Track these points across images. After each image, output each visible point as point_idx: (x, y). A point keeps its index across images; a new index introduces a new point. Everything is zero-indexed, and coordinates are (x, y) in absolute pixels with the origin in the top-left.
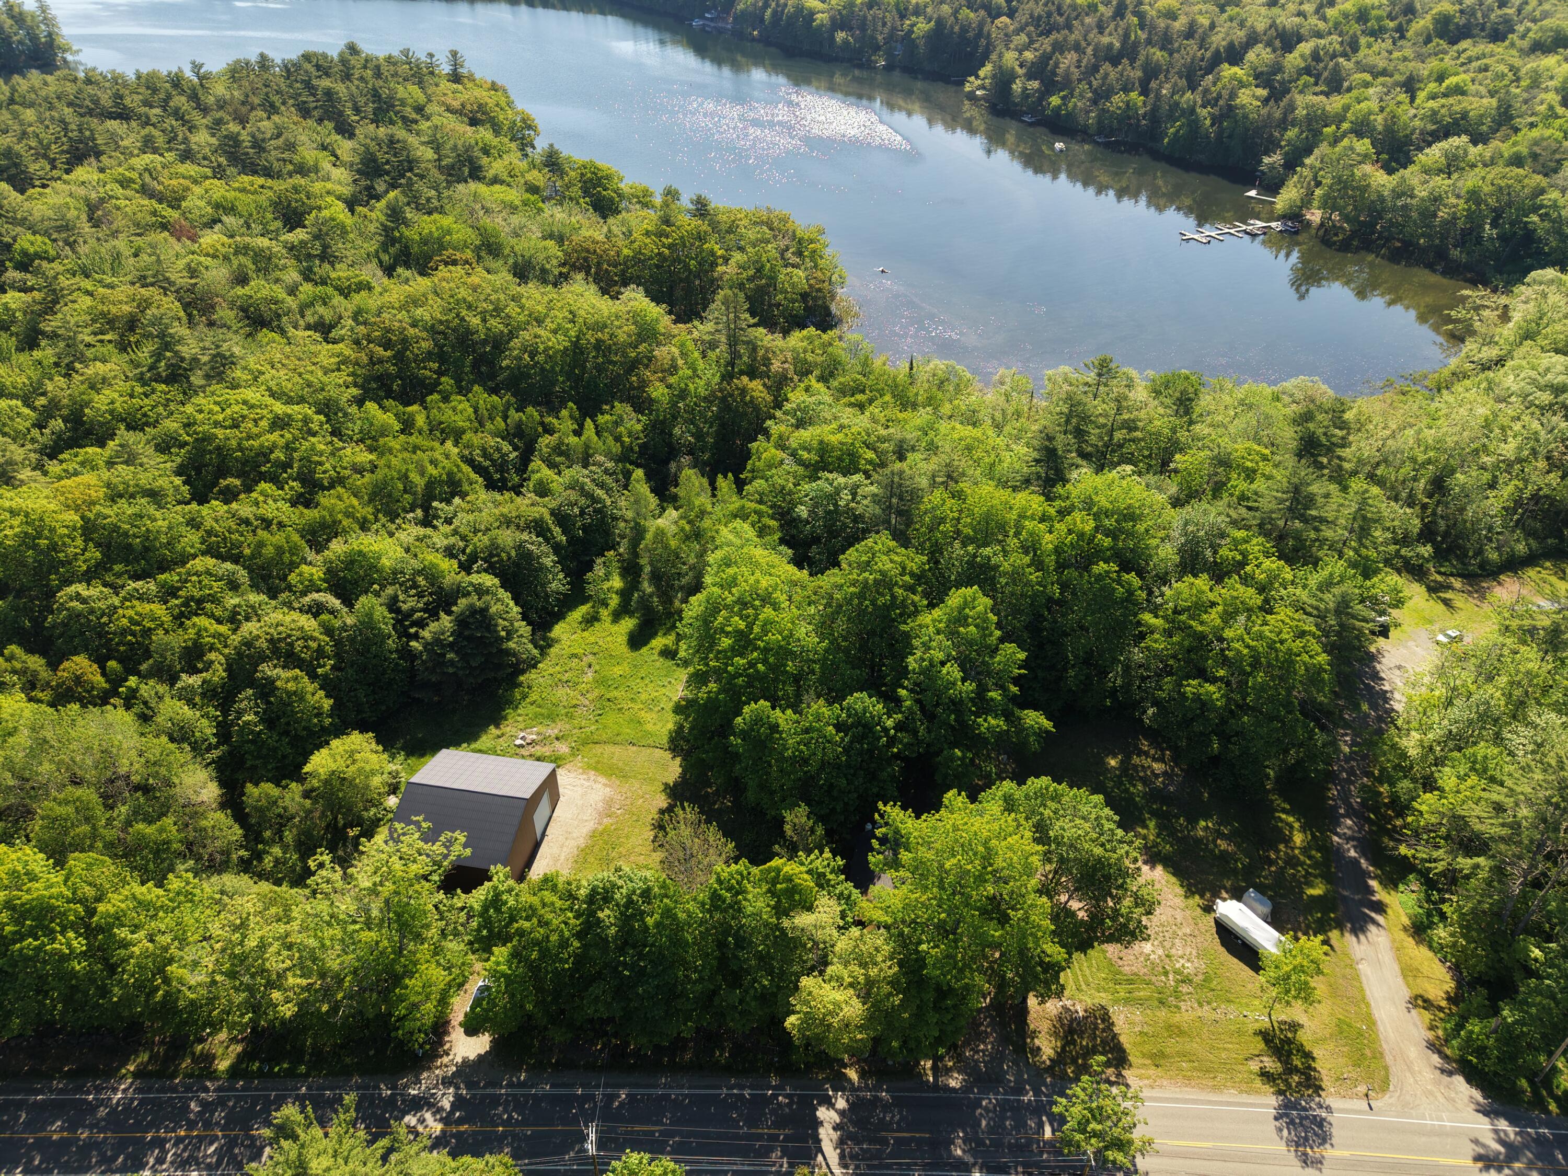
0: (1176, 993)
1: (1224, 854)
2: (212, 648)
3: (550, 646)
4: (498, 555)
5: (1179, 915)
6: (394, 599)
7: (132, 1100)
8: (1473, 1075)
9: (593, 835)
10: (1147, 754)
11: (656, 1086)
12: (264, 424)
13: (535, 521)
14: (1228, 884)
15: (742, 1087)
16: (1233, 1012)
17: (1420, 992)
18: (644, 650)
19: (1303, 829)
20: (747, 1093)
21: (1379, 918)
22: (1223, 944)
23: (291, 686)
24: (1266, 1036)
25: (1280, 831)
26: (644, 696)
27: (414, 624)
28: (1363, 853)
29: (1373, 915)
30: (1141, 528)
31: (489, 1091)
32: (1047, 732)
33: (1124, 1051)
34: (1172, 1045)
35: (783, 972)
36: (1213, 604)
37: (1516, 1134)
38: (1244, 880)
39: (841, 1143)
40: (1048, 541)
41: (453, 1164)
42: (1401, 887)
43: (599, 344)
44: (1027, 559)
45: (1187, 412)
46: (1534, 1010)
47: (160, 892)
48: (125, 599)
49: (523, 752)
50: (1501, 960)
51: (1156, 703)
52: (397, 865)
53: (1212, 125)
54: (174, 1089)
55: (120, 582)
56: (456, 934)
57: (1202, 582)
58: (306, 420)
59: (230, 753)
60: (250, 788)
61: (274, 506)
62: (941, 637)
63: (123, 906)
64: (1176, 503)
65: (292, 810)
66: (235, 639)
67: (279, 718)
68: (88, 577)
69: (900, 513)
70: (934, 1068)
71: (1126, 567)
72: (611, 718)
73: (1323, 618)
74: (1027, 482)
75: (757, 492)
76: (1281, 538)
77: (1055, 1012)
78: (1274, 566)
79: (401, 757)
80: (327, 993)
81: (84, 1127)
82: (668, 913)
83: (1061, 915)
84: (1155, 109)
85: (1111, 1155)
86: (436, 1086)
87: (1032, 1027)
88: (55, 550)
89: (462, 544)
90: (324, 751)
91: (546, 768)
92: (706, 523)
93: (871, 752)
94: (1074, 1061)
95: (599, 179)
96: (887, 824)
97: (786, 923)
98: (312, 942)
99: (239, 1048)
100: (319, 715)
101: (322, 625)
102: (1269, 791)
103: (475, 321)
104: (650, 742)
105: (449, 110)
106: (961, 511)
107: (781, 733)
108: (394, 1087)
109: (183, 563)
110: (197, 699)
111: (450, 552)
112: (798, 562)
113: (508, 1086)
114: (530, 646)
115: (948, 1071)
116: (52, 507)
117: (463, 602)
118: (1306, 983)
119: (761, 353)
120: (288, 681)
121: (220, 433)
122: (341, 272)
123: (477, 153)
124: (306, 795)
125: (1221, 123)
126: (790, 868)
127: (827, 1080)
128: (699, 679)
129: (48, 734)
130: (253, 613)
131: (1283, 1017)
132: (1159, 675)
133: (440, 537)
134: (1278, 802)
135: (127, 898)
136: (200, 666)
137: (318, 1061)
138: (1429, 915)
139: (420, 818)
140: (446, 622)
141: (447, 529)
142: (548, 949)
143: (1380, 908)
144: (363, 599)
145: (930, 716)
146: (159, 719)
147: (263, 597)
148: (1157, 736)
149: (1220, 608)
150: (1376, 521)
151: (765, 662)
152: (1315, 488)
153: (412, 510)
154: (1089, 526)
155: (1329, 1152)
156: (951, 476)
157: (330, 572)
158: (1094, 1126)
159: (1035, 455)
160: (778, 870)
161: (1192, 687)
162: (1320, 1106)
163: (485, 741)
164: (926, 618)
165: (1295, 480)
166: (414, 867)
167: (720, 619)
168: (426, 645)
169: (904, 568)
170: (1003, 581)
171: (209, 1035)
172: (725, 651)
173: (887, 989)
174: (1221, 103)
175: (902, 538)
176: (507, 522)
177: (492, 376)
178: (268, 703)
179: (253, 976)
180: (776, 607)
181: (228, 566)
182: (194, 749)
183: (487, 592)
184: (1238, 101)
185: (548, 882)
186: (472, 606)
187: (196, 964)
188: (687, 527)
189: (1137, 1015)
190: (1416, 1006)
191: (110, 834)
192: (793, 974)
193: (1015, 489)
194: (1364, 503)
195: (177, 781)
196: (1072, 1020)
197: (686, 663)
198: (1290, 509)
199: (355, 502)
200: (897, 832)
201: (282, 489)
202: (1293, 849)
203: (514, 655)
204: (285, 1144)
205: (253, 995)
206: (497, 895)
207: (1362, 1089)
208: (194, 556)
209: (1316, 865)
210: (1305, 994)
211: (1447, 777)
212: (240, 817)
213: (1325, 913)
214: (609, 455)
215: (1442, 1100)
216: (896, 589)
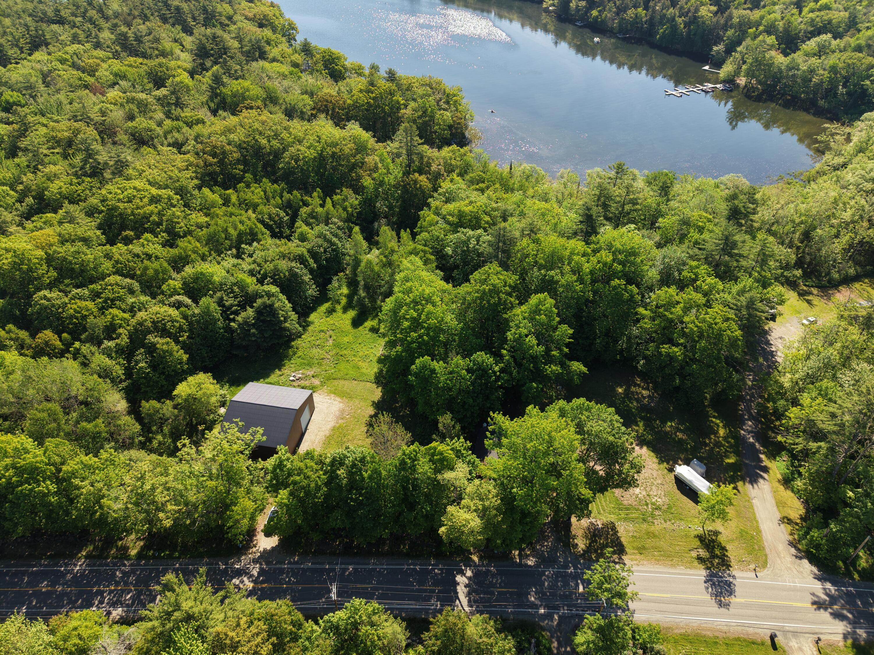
0: (653, 516)
1: (681, 440)
2: (120, 326)
3: (308, 326)
4: (279, 275)
5: (655, 474)
6: (221, 299)
7: (85, 570)
8: (813, 559)
9: (333, 429)
10: (639, 386)
11: (369, 564)
12: (146, 200)
13: (299, 255)
14: (682, 457)
15: (415, 565)
16: (683, 525)
17: (786, 515)
18: (361, 328)
19: (725, 427)
20: (418, 568)
21: (765, 475)
22: (679, 488)
23: (165, 347)
24: (701, 538)
25: (712, 428)
26: (361, 354)
27: (232, 313)
28: (758, 440)
29: (762, 473)
30: (638, 260)
31: (278, 566)
32: (584, 373)
33: (623, 546)
34: (649, 543)
35: (437, 504)
36: (678, 303)
37: (835, 590)
38: (691, 454)
39: (469, 594)
40: (587, 267)
41: (259, 605)
42: (778, 459)
43: (334, 154)
44: (575, 278)
45: (666, 194)
46: (848, 525)
47: (96, 459)
48: (71, 299)
49: (295, 384)
50: (831, 498)
51: (645, 357)
52: (226, 445)
53: (685, 27)
54: (107, 565)
55: (68, 289)
56: (259, 483)
57: (672, 290)
58: (170, 198)
59: (132, 384)
60: (144, 403)
61: (153, 247)
62: (526, 321)
63: (76, 467)
64: (659, 246)
65: (168, 414)
66: (133, 321)
67: (159, 365)
68: (50, 287)
69: (504, 252)
70: (520, 555)
71: (630, 282)
72: (342, 366)
73: (740, 310)
74: (575, 234)
75: (423, 239)
76: (717, 266)
77: (586, 525)
78: (713, 281)
79: (227, 386)
80: (189, 514)
81: (59, 584)
82: (376, 471)
83: (590, 473)
84: (652, 18)
85: (616, 601)
86: (249, 564)
87: (573, 533)
88: (31, 271)
89: (258, 268)
90: (184, 383)
91: (307, 393)
92: (395, 257)
93: (486, 384)
94: (596, 551)
95: (333, 59)
96: (495, 423)
97: (439, 477)
98: (180, 487)
99: (142, 543)
100: (180, 363)
101: (181, 313)
102: (706, 406)
103: (264, 142)
104: (365, 378)
105: (247, 18)
106: (538, 251)
107: (436, 374)
108: (227, 564)
109: (103, 279)
110: (113, 355)
111: (252, 273)
112: (446, 279)
113: (288, 564)
114: (297, 326)
115: (527, 556)
116: (29, 247)
117: (259, 301)
118: (724, 510)
119: (425, 160)
120: (163, 344)
121: (121, 205)
122: (187, 113)
123: (263, 44)
124: (175, 407)
125: (689, 27)
126: (441, 447)
127: (461, 561)
128: (391, 344)
129: (31, 373)
130: (142, 307)
131: (710, 528)
132: (647, 342)
133: (246, 264)
134: (711, 412)
135: (78, 463)
136: (114, 336)
137: (185, 550)
138: (792, 473)
139: (238, 420)
140: (250, 312)
141: (249, 260)
142: (309, 491)
143: (766, 470)
144: (204, 299)
145: (519, 365)
146: (93, 365)
147: (148, 298)
148: (645, 376)
149: (682, 305)
150: (770, 256)
151: (428, 335)
152: (737, 238)
153: (230, 250)
154: (609, 258)
155: (733, 600)
156: (533, 231)
157: (185, 284)
158: (606, 586)
159: (580, 218)
160: (435, 448)
161: (665, 349)
162: (729, 575)
163: (273, 378)
164: (518, 311)
165: (726, 233)
166: (235, 447)
167: (403, 311)
168: (239, 325)
169: (506, 283)
170: (561, 290)
171: (125, 536)
172: (405, 329)
173: (495, 512)
174: (690, 14)
175: (505, 266)
176: (283, 256)
177: (274, 173)
178: (153, 356)
179: (148, 505)
180: (434, 305)
181: (128, 280)
182: (112, 382)
183: (273, 295)
184: (700, 14)
185: (309, 455)
186: (264, 303)
187: (117, 498)
188: (384, 259)
189: (631, 527)
190: (783, 523)
191: (68, 428)
192: (443, 504)
193: (568, 238)
194: (764, 246)
195: (103, 399)
196: (595, 530)
197: (384, 335)
198: (723, 249)
199: (198, 245)
200: (500, 428)
201: (157, 237)
202: (718, 437)
203: (289, 330)
204: (168, 594)
205: (148, 515)
206: (281, 462)
207: (752, 566)
208: (109, 275)
209: (731, 446)
210: (723, 515)
211: (805, 399)
212: (139, 418)
213: (735, 472)
214: (340, 218)
215: (795, 572)
216: (501, 294)
